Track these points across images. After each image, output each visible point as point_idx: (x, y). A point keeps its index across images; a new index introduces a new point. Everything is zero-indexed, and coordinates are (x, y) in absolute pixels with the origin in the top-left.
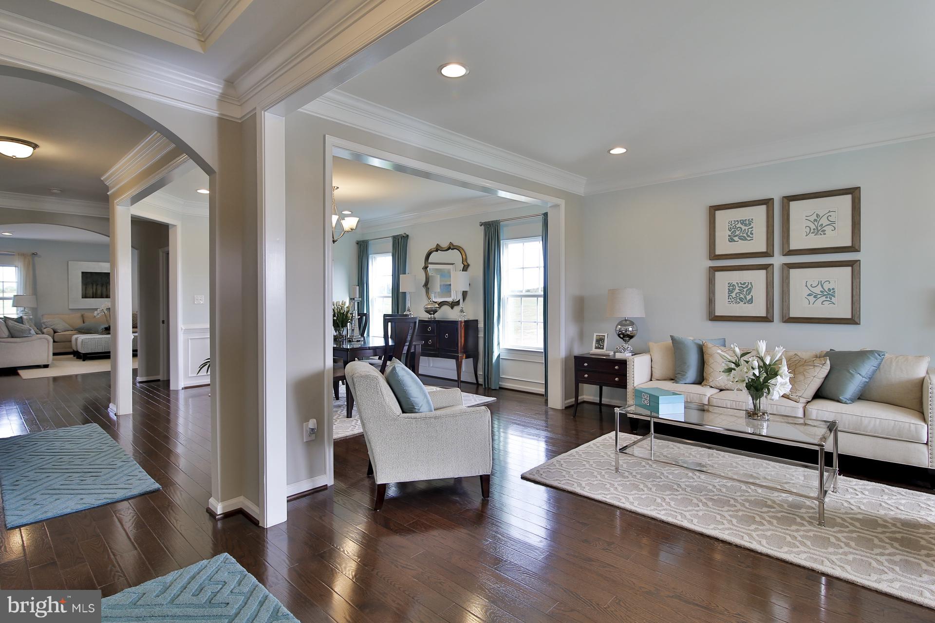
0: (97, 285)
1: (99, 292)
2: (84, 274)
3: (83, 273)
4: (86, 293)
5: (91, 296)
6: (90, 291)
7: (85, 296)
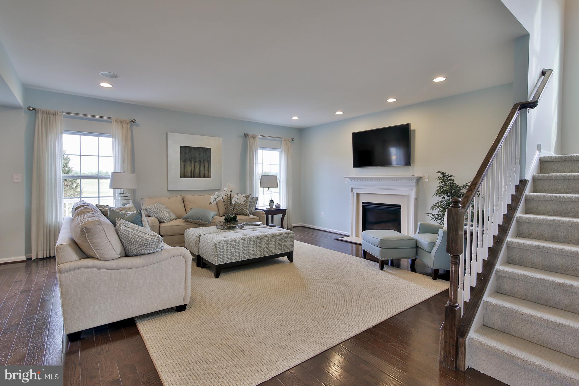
0: (195, 162)
1: (197, 170)
2: (184, 149)
3: (181, 147)
4: (184, 172)
5: (190, 175)
6: (189, 170)
7: (183, 176)
